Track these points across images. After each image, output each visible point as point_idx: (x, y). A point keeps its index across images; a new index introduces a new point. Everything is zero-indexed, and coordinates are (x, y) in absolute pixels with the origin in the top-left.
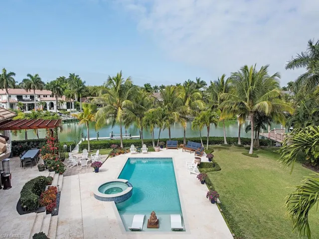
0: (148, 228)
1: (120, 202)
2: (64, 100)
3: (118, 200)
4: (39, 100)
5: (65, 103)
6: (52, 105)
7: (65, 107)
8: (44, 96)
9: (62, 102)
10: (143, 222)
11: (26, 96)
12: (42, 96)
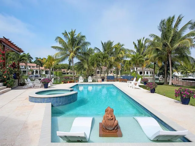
0: (100, 136)
1: (59, 106)
2: (44, 69)
3: (57, 102)
4: (29, 68)
5: (45, 71)
6: (37, 72)
7: (44, 73)
8: (33, 67)
9: (43, 70)
10: (90, 126)
11: (22, 66)
12: (31, 67)
